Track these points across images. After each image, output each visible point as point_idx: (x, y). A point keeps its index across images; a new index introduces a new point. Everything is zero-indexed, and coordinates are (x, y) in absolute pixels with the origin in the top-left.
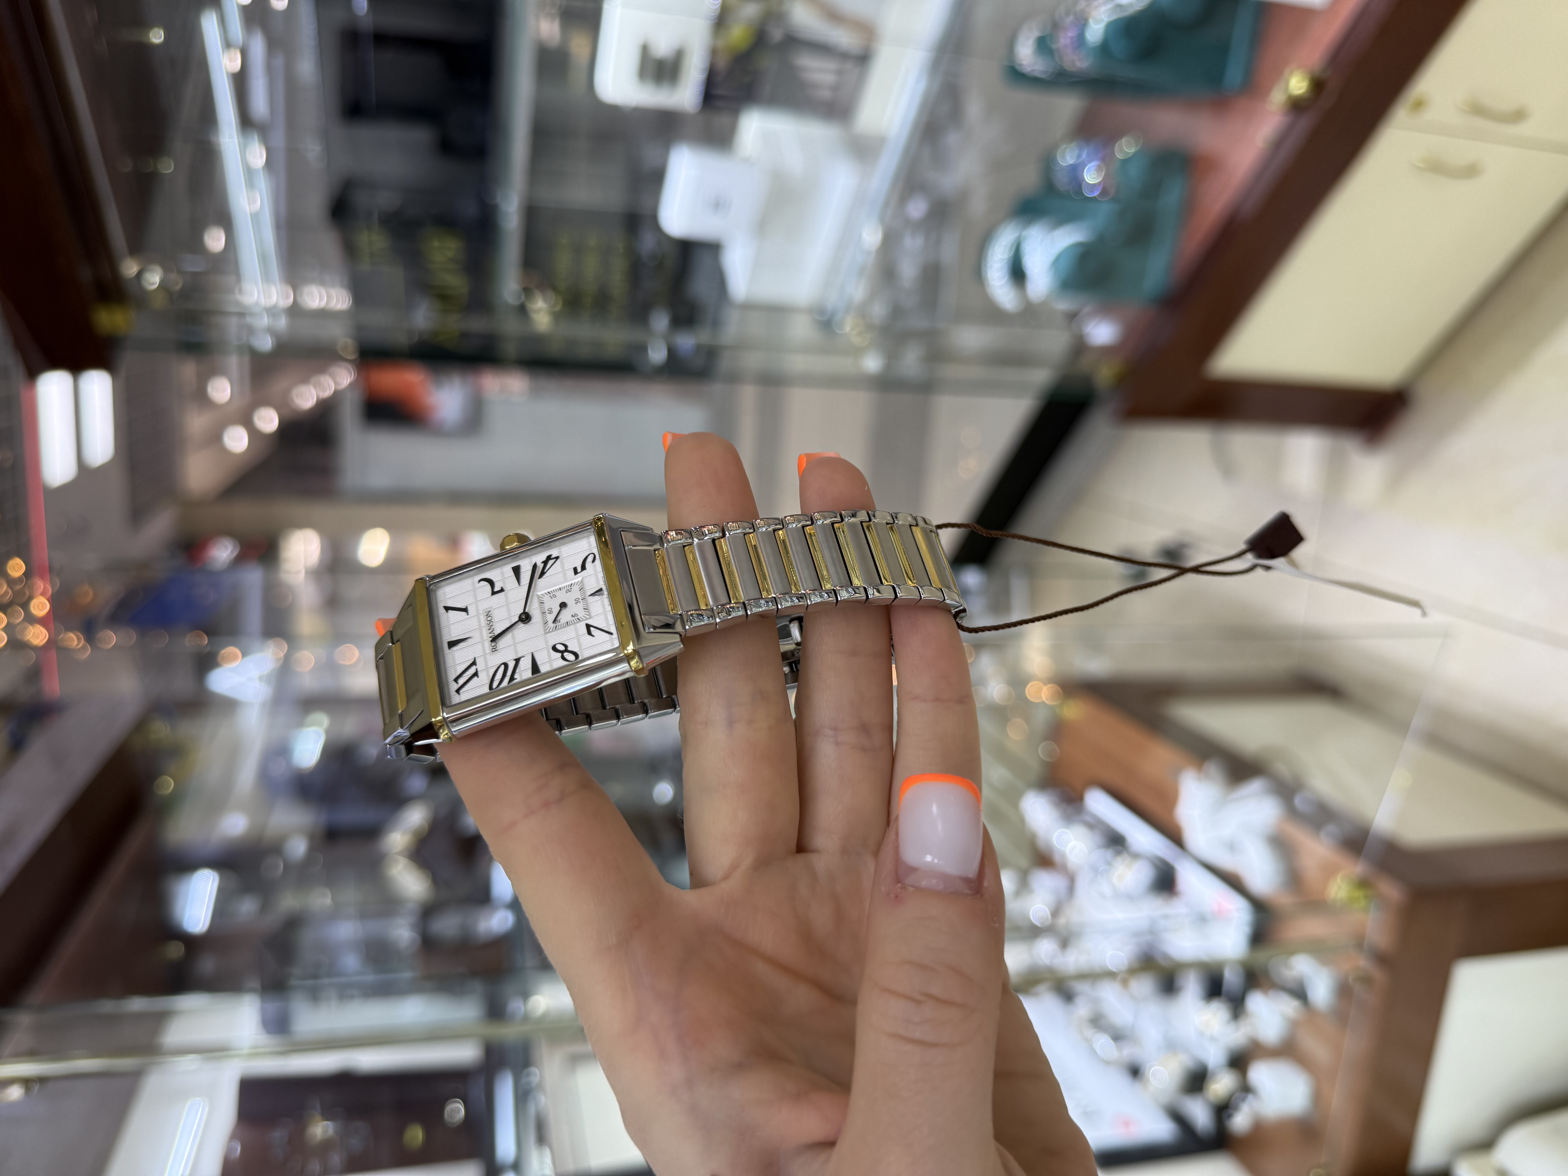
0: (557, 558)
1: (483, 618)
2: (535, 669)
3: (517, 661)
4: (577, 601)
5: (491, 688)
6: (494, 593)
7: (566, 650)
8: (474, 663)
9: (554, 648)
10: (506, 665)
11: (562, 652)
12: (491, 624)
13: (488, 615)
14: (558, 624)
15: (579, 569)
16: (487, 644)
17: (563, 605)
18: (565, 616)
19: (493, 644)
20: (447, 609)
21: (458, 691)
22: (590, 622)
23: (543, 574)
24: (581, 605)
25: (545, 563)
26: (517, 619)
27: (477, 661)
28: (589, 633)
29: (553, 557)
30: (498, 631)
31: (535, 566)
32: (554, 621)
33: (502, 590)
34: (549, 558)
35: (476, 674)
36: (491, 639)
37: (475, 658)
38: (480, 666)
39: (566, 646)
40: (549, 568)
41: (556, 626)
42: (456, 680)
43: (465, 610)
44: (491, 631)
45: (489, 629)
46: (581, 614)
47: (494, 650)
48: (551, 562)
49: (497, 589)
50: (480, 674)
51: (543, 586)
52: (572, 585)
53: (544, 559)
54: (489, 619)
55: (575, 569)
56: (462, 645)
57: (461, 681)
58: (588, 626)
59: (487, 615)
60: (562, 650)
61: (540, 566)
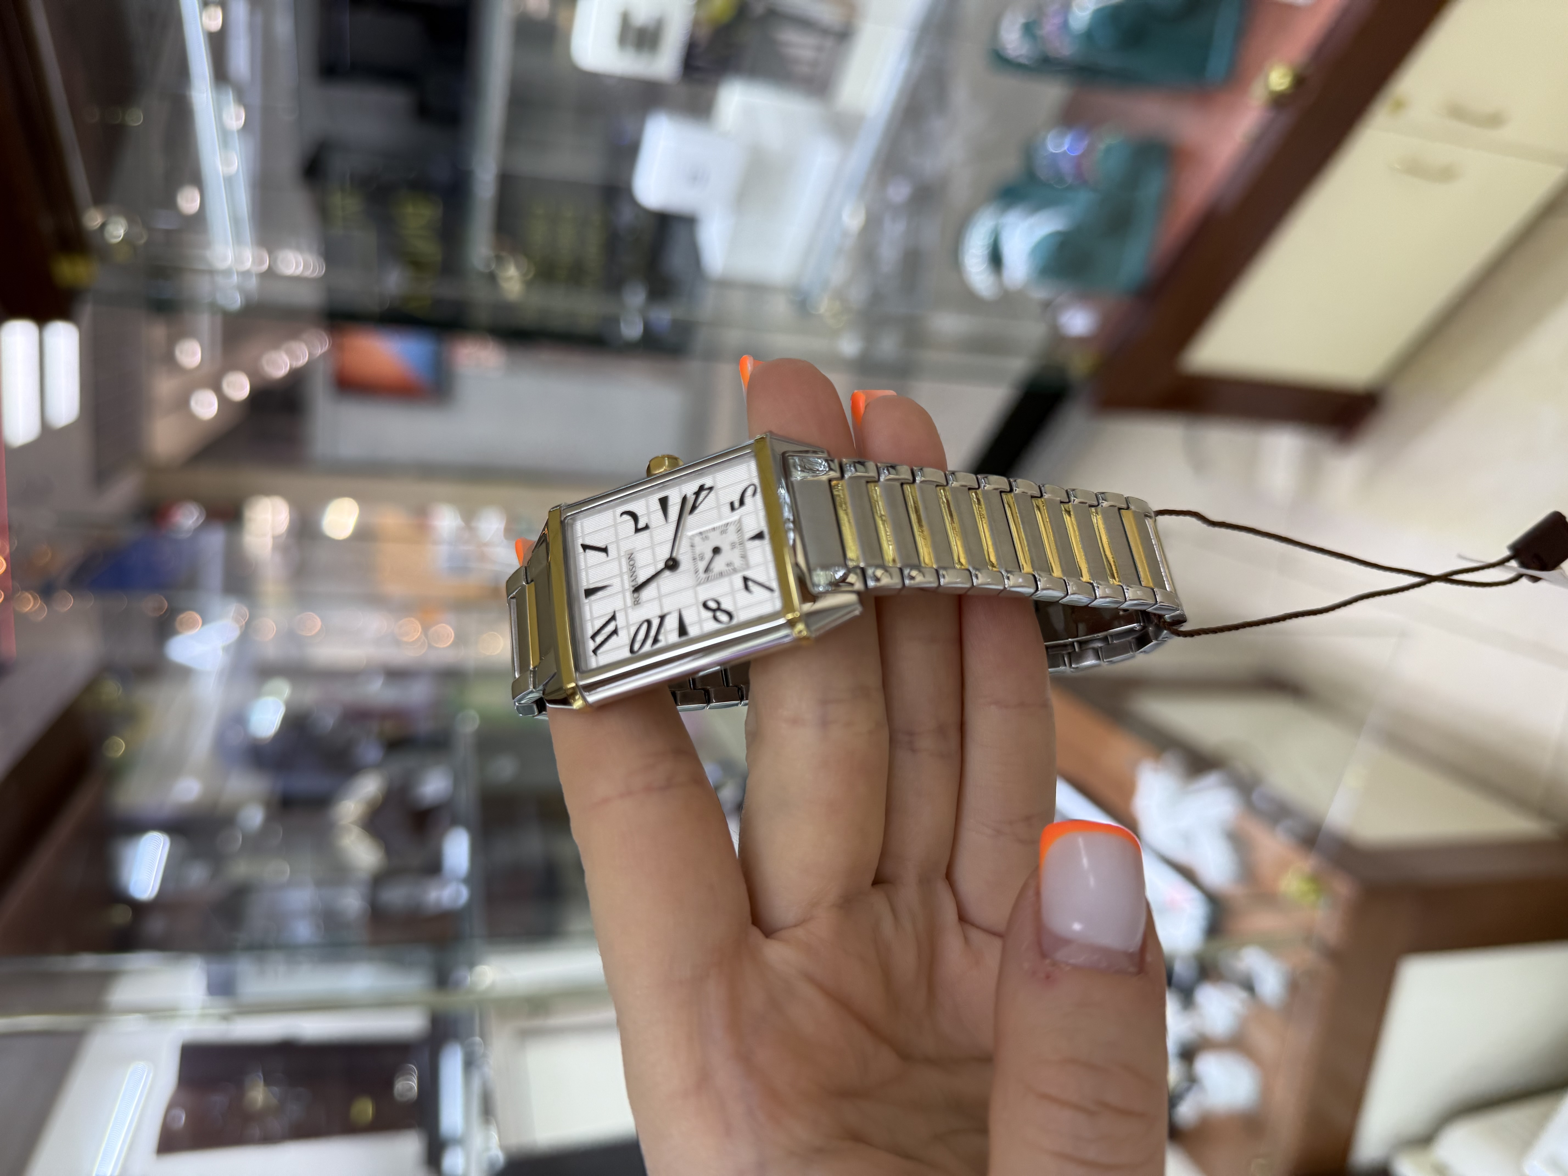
0: (711, 489)
1: (624, 562)
2: (682, 630)
3: (662, 618)
4: (733, 546)
5: (632, 651)
6: (637, 530)
7: (719, 609)
8: (613, 618)
9: (705, 606)
10: (649, 622)
11: (714, 611)
12: (634, 569)
13: (631, 558)
14: (711, 575)
15: (737, 504)
16: (628, 595)
17: (716, 551)
18: (719, 564)
19: (636, 595)
20: (585, 547)
21: (595, 651)
22: (748, 574)
23: (694, 508)
24: (737, 552)
25: (697, 494)
26: (661, 565)
27: (618, 615)
28: (747, 588)
29: (706, 486)
30: (641, 579)
31: (684, 499)
32: (707, 570)
33: (647, 527)
34: (702, 488)
35: (615, 632)
36: (633, 589)
37: (614, 612)
38: (620, 621)
39: (718, 603)
40: (701, 502)
41: (708, 577)
42: (593, 637)
43: (605, 550)
44: (633, 578)
45: (631, 576)
46: (738, 562)
47: (637, 603)
48: (704, 493)
49: (641, 525)
50: (620, 632)
51: (694, 524)
52: (729, 525)
53: (696, 489)
54: (631, 563)
55: (732, 504)
56: (600, 594)
57: (599, 639)
58: (746, 579)
59: (629, 558)
60: (715, 609)
61: (691, 499)
